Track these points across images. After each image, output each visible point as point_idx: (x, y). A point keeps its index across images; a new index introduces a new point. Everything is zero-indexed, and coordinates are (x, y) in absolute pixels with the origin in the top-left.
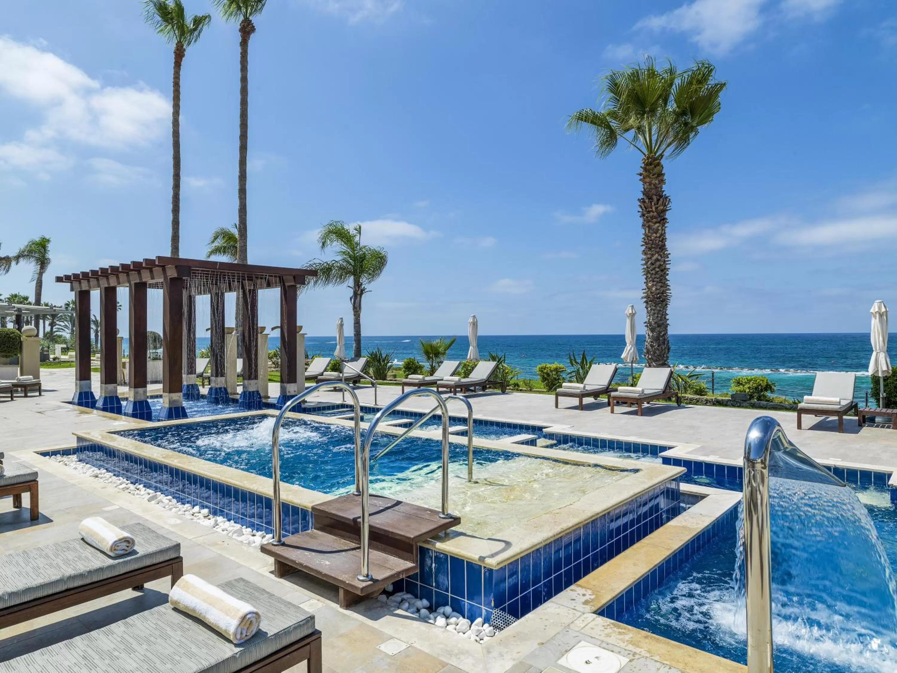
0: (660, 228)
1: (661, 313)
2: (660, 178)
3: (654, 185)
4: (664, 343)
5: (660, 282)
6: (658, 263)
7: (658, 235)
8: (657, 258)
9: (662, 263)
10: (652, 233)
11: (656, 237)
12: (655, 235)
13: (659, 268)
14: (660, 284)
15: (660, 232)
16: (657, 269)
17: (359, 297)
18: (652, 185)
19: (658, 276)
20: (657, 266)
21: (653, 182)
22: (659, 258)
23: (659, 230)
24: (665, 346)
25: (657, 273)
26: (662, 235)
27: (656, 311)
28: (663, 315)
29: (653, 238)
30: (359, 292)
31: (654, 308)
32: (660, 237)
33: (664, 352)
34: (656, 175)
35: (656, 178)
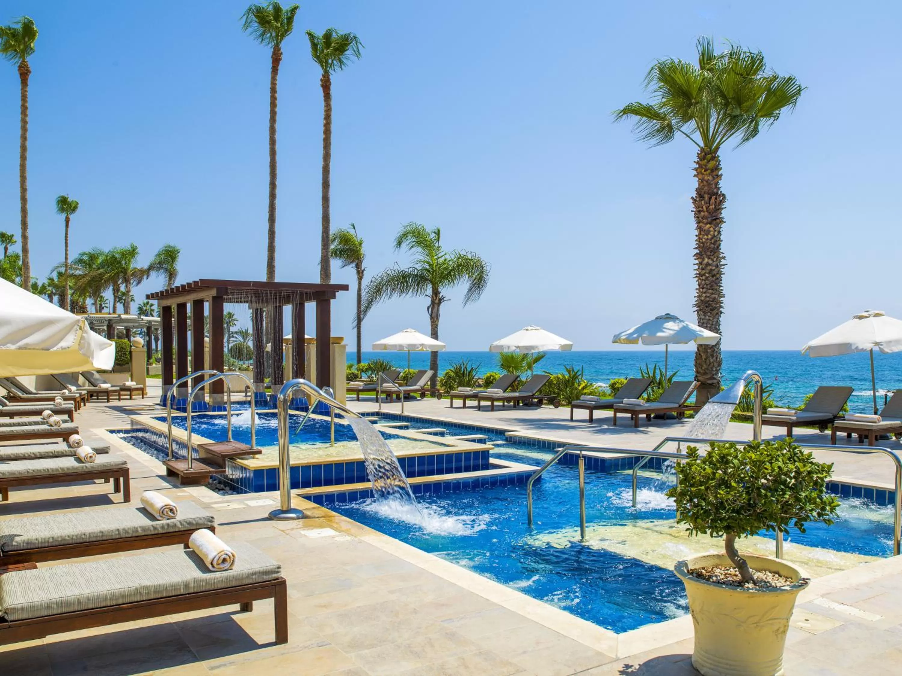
0: (711, 229)
1: (711, 322)
2: (715, 173)
3: (707, 182)
4: (712, 356)
5: (712, 288)
6: (709, 268)
7: (710, 237)
8: (708, 262)
9: (714, 268)
10: (704, 235)
11: (707, 239)
12: (706, 237)
13: (709, 273)
14: (710, 291)
15: (712, 233)
16: (707, 275)
17: (436, 306)
18: (705, 182)
19: (707, 282)
20: (708, 271)
21: (706, 178)
22: (710, 262)
23: (710, 231)
24: (714, 358)
25: (707, 278)
26: (714, 236)
28: (712, 324)
29: (704, 240)
30: (437, 301)
31: (703, 317)
32: (712, 238)
33: (712, 364)
34: (709, 171)
35: (709, 174)
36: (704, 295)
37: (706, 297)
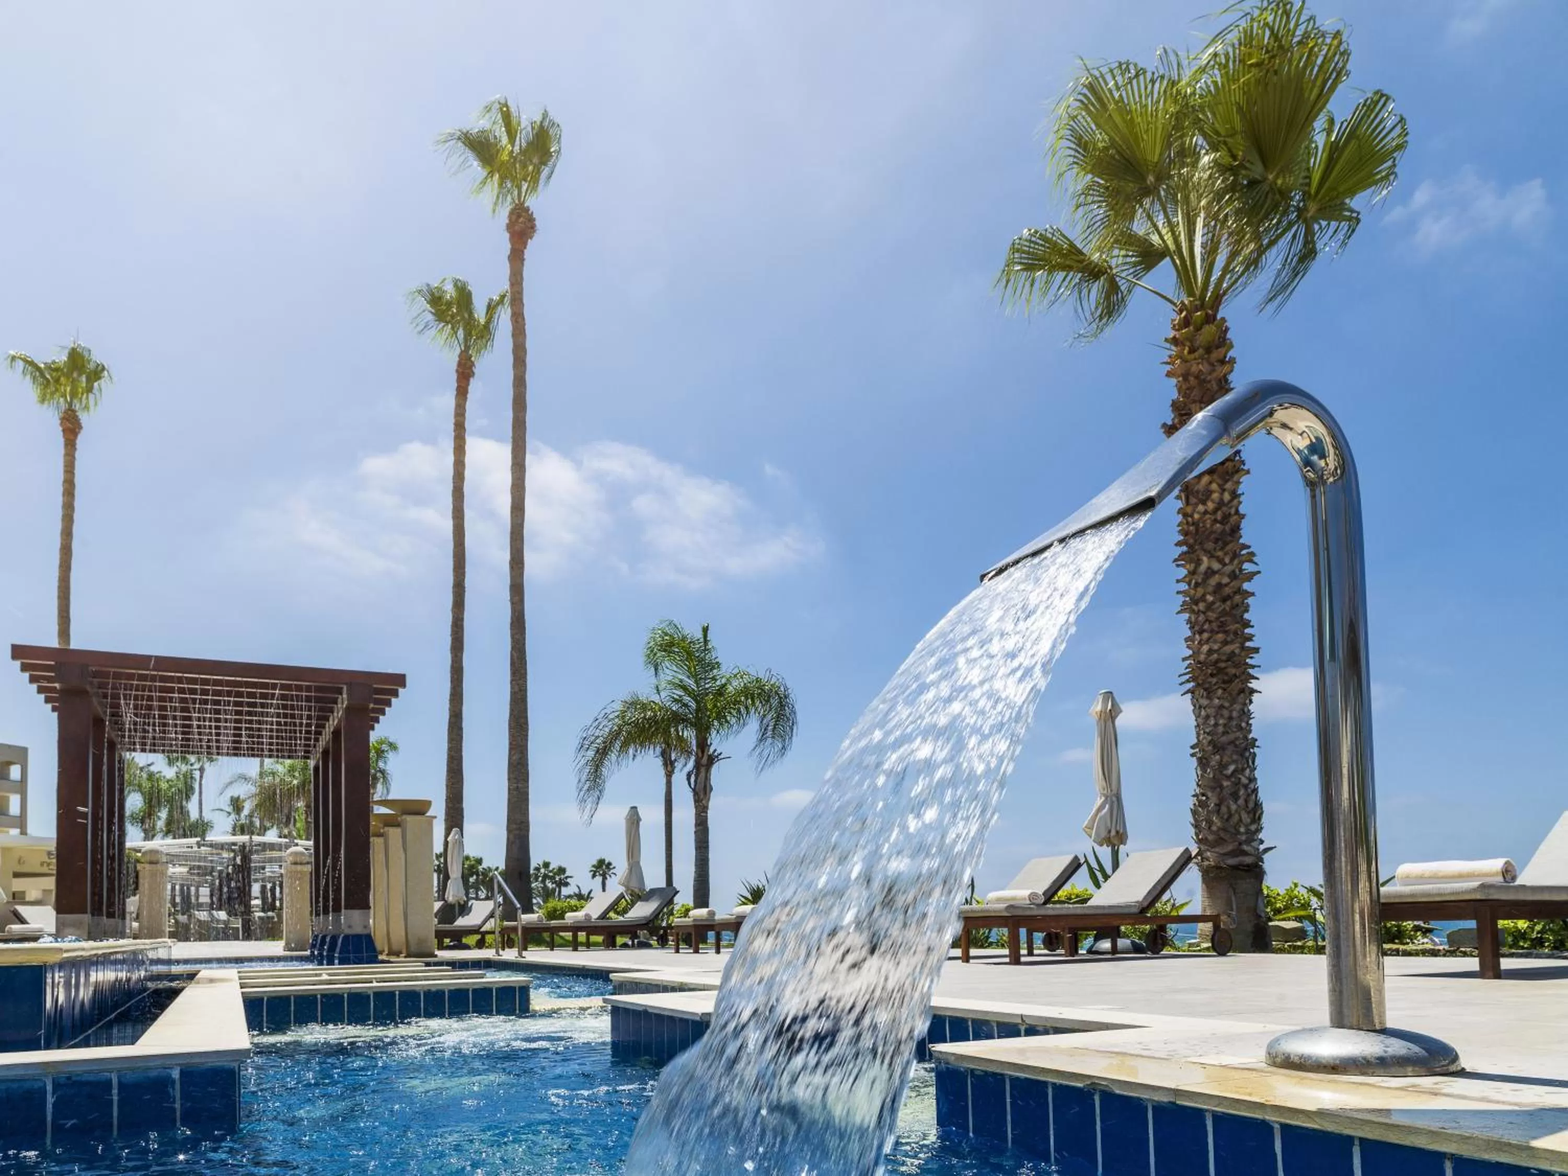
0: (1214, 486)
1: (1226, 713)
2: (1215, 355)
3: (1197, 377)
4: (1235, 796)
5: (1222, 628)
6: (1213, 581)
7: (1210, 506)
8: (1209, 568)
9: (1225, 580)
10: (1196, 505)
11: (1206, 512)
12: (1201, 508)
13: (1214, 593)
14: (1220, 636)
15: (1215, 496)
16: (1210, 598)
17: (703, 770)
18: (1191, 379)
19: (1212, 615)
20: (1210, 589)
21: (1194, 369)
22: (1216, 566)
23: (1211, 492)
24: (1241, 802)
25: (1209, 607)
26: (1221, 504)
27: (1211, 711)
28: (1230, 718)
29: (1196, 516)
30: (704, 760)
31: (1204, 702)
32: (1215, 511)
33: (1236, 818)
34: (1201, 351)
35: (1202, 357)
36: (1205, 648)
37: (1210, 652)
